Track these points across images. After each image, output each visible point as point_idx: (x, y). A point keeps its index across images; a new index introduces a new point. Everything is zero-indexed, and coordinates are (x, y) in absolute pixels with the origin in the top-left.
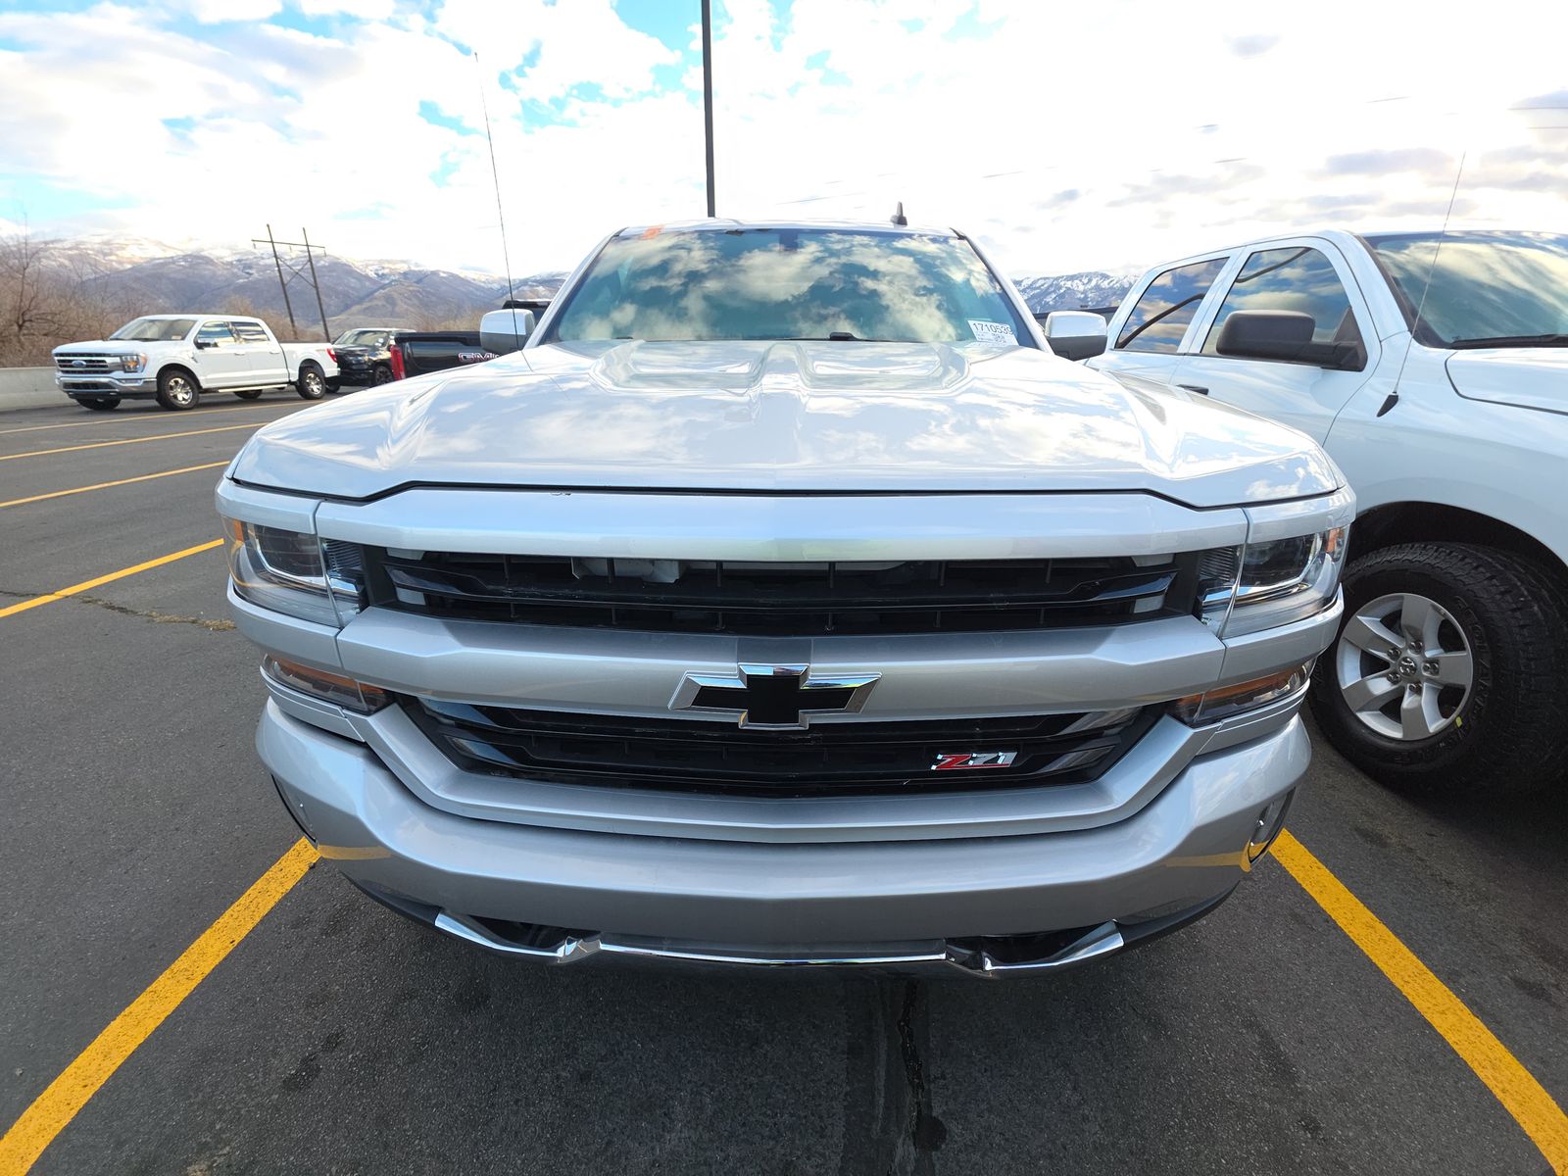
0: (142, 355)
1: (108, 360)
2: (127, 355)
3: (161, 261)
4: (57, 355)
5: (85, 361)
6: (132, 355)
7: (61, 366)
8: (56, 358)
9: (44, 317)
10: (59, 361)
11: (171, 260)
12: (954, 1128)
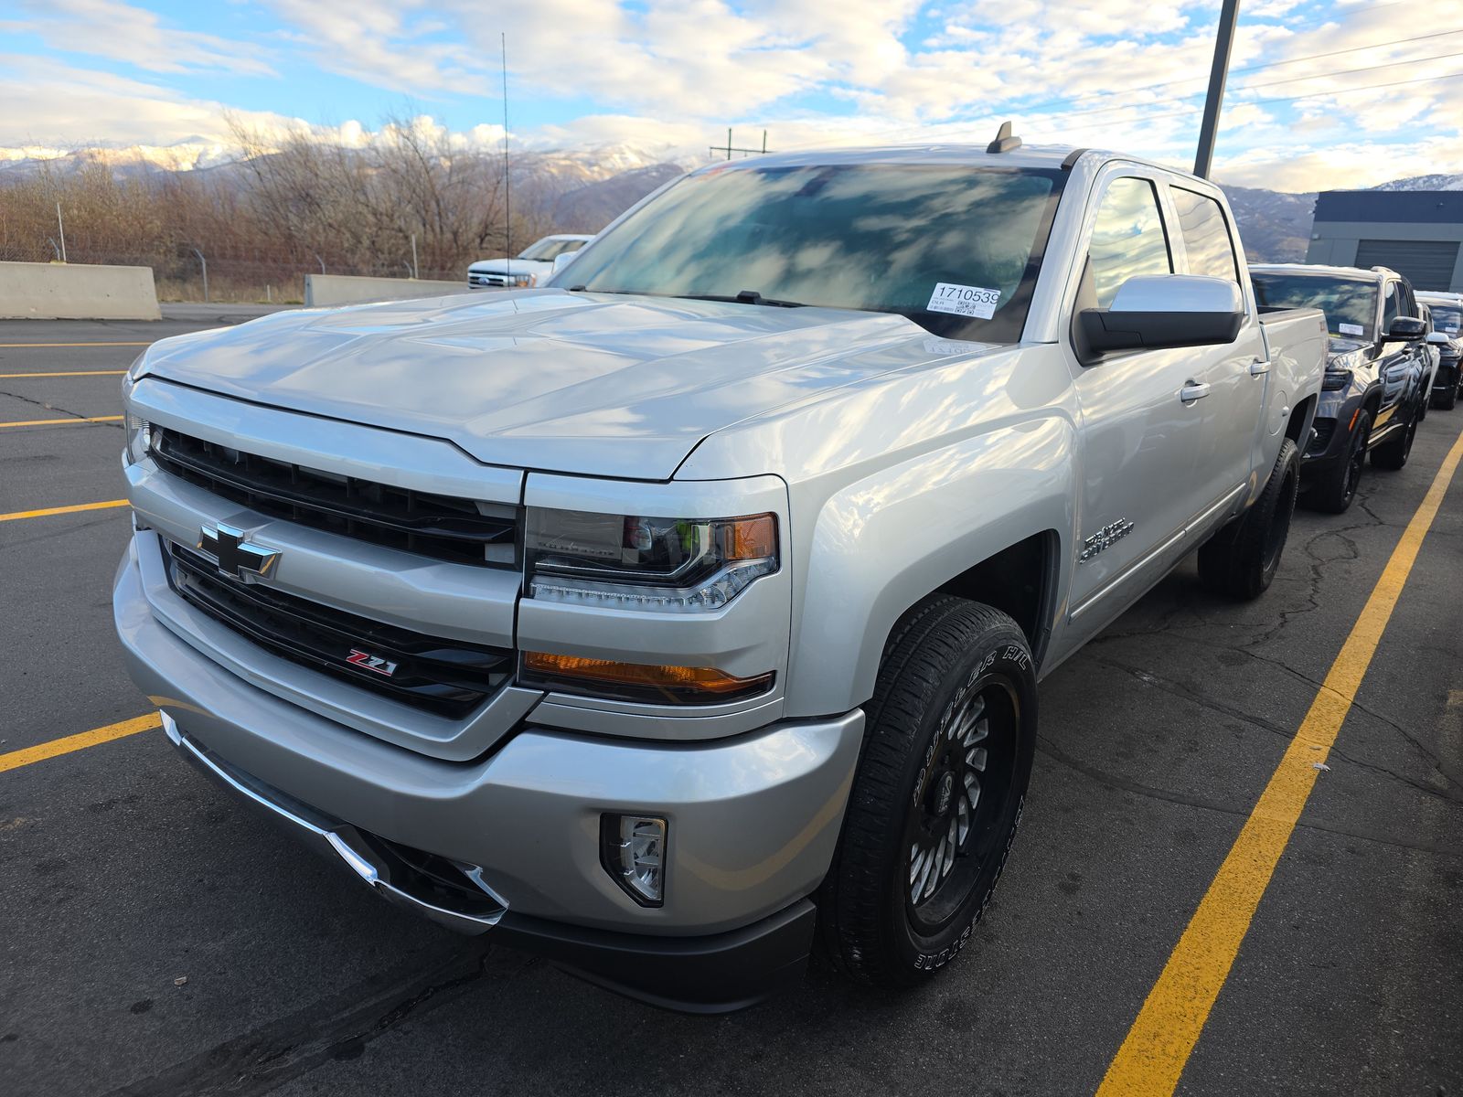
0: (533, 275)
1: (505, 279)
2: (520, 275)
3: (636, 172)
4: (473, 272)
5: (490, 279)
6: (524, 275)
7: (472, 283)
8: (470, 275)
9: (501, 231)
10: (472, 278)
11: (644, 171)
12: (367, 1060)
